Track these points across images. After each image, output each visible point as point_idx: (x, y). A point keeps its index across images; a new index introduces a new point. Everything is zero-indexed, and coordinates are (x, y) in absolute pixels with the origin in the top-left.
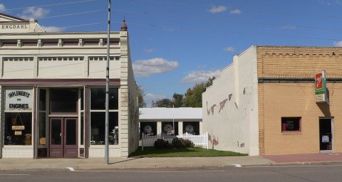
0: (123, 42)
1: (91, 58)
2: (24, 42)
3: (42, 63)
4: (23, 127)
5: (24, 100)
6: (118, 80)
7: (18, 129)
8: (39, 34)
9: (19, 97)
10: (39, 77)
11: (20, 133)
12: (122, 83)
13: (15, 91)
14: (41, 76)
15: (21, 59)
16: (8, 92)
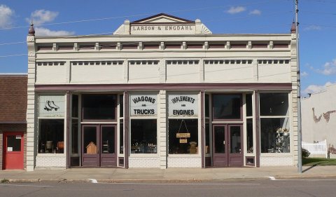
0: (294, 45)
1: (260, 62)
2: (190, 45)
3: (208, 66)
4: (188, 135)
5: (189, 106)
6: (290, 85)
7: (183, 137)
8: (206, 36)
9: (184, 103)
10: (206, 81)
11: (186, 141)
12: (293, 87)
13: (179, 96)
15: (185, 62)
16: (171, 97)
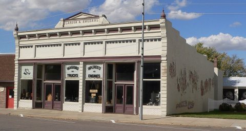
0: (163, 27)
1: (141, 40)
2: (97, 31)
3: (109, 45)
4: (96, 91)
5: (97, 72)
6: (160, 57)
7: (94, 92)
8: (105, 25)
9: (95, 70)
10: (106, 56)
11: (95, 95)
12: (162, 59)
13: (92, 65)
14: (108, 55)
15: (95, 43)
16: (88, 66)
